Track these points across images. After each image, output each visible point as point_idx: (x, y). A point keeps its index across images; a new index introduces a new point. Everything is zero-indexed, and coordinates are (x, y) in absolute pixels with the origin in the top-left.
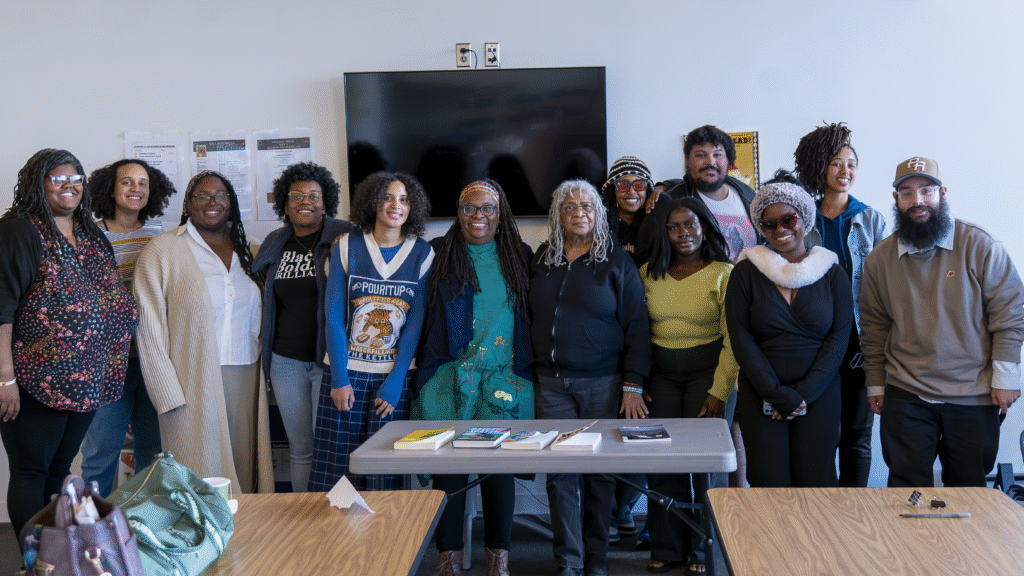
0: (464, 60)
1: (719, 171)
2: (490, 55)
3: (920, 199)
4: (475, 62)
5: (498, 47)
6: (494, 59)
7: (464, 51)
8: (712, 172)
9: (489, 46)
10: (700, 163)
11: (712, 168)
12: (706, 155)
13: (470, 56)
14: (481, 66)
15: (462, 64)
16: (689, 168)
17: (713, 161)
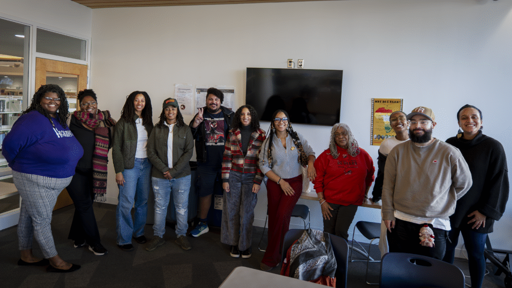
0: (290, 65)
1: (217, 105)
2: (300, 64)
3: (419, 125)
4: (293, 66)
5: (303, 61)
6: (301, 65)
7: (290, 62)
8: (214, 106)
9: (299, 61)
10: (210, 102)
11: (214, 104)
12: (213, 100)
13: (292, 64)
14: (296, 68)
15: (289, 66)
16: (207, 104)
17: (215, 102)
